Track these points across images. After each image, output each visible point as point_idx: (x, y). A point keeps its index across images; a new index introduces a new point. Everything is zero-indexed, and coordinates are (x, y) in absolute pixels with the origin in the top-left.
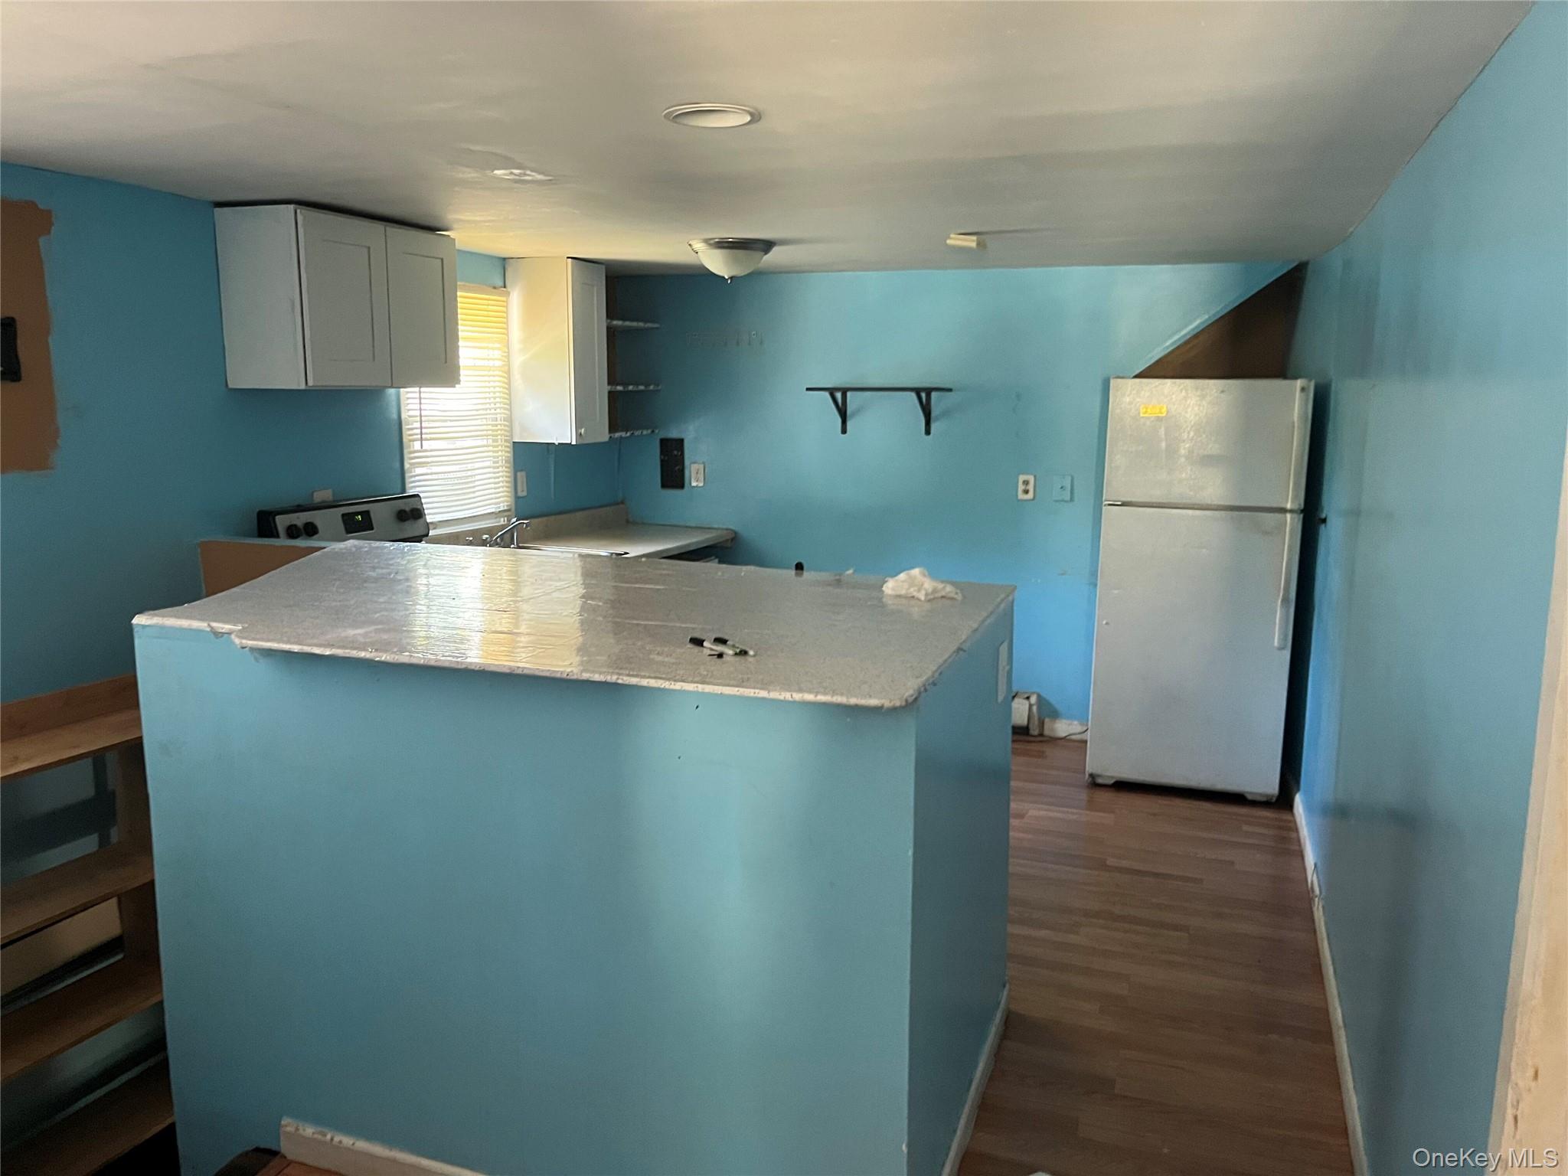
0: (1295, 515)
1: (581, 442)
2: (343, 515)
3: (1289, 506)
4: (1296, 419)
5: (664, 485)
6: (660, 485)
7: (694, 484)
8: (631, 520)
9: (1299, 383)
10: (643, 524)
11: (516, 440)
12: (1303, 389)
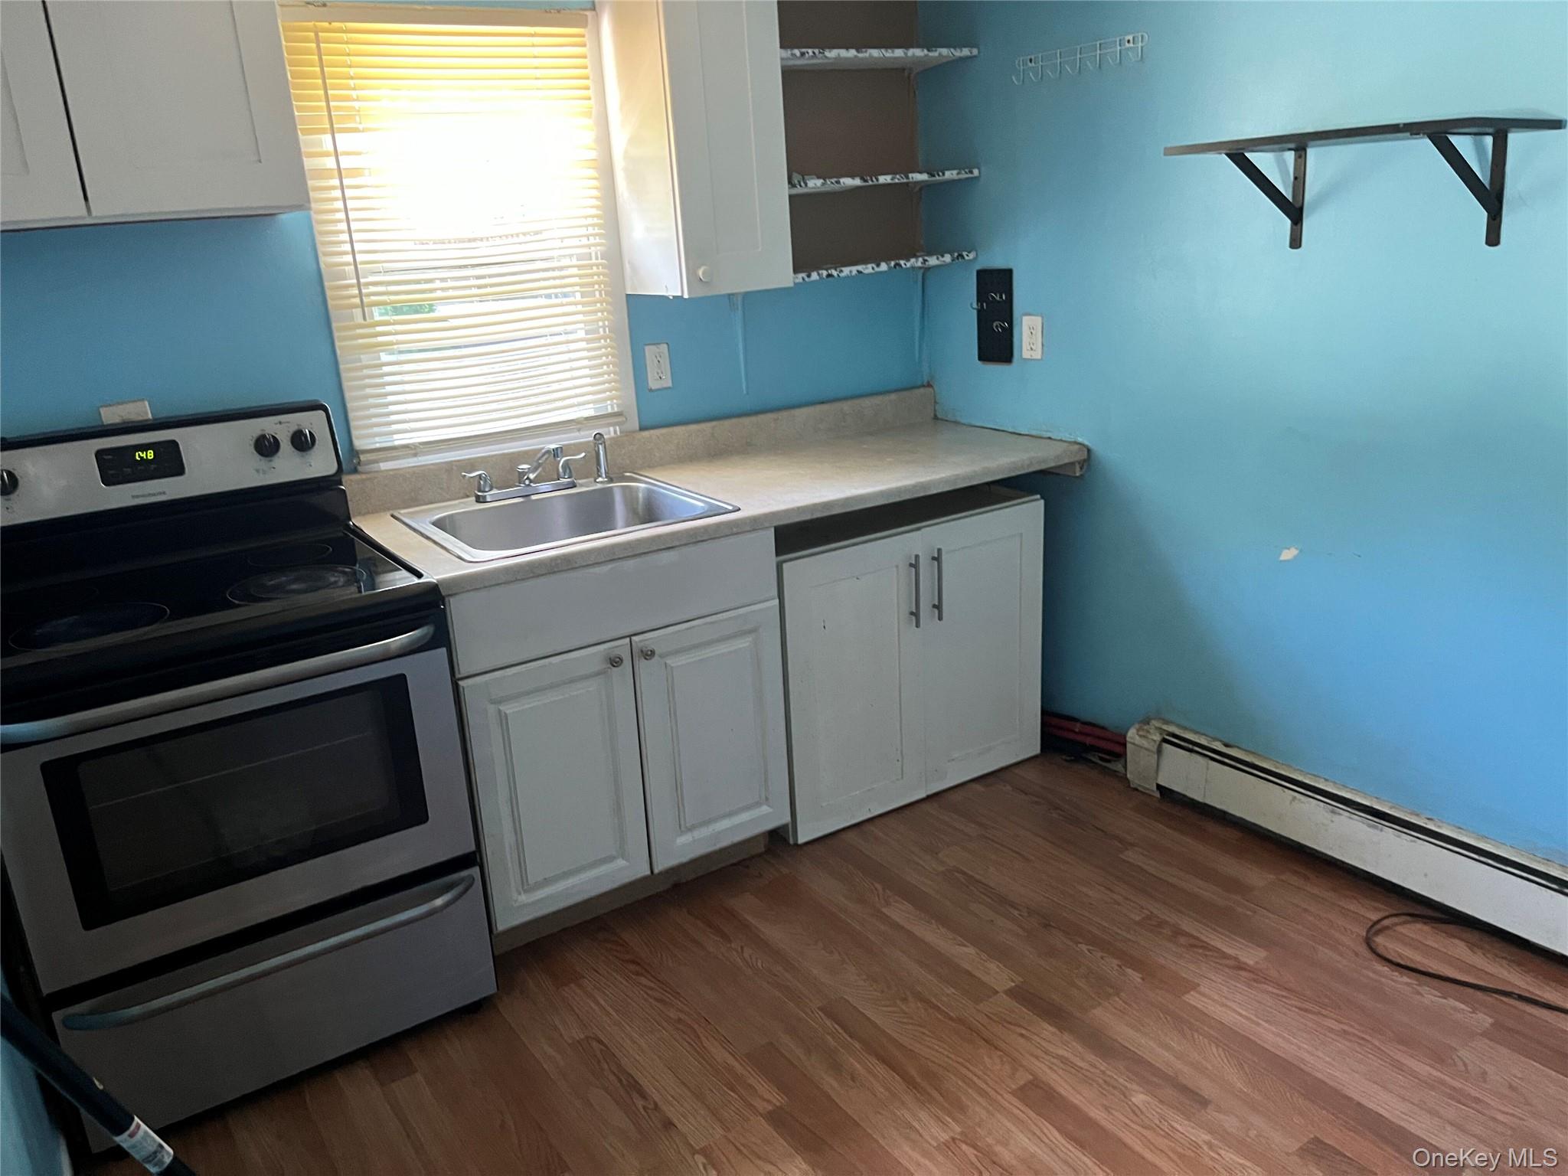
1: (701, 292)
2: (100, 454)
5: (984, 356)
6: (977, 357)
7: (1026, 354)
8: (939, 416)
10: (956, 423)
11: (629, 292)
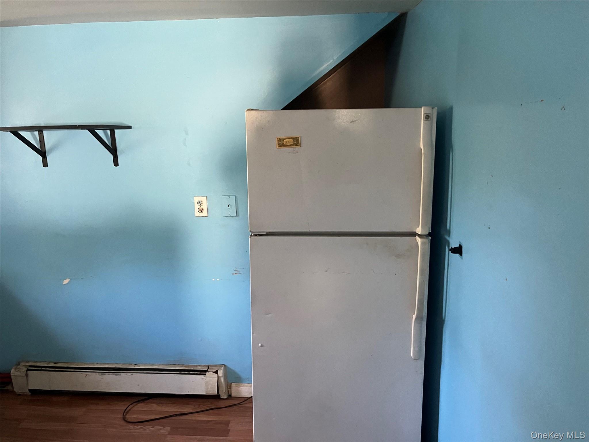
0: (424, 240)
3: (419, 231)
4: (422, 147)
9: (423, 111)
12: (427, 117)
